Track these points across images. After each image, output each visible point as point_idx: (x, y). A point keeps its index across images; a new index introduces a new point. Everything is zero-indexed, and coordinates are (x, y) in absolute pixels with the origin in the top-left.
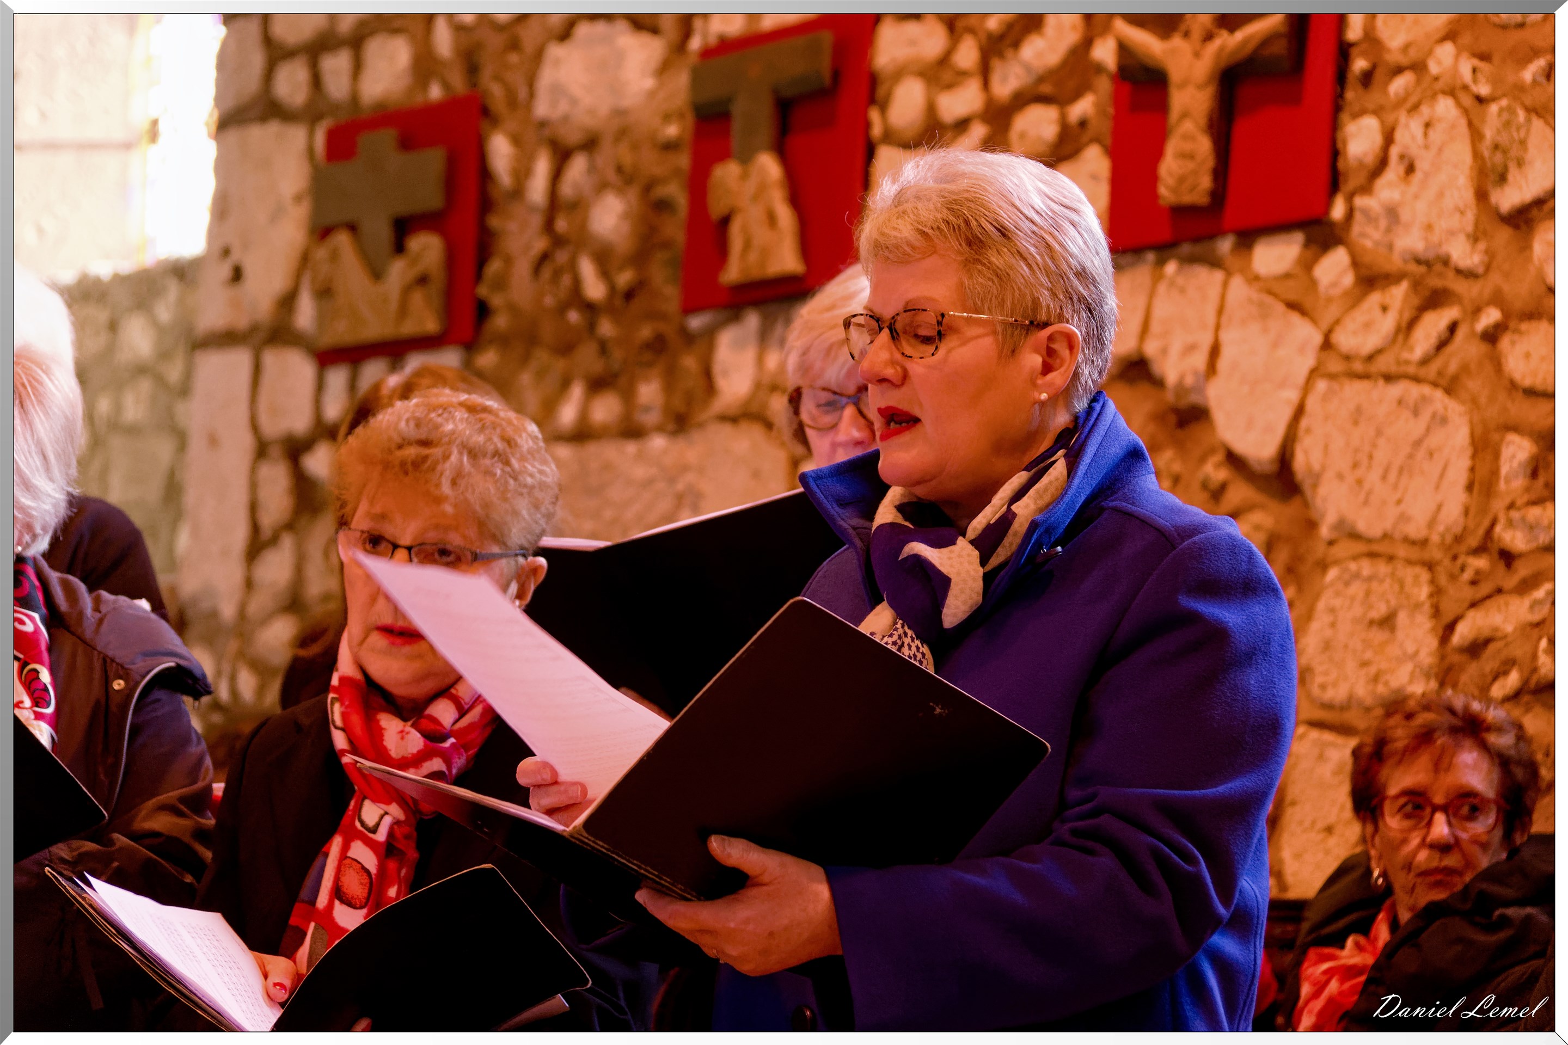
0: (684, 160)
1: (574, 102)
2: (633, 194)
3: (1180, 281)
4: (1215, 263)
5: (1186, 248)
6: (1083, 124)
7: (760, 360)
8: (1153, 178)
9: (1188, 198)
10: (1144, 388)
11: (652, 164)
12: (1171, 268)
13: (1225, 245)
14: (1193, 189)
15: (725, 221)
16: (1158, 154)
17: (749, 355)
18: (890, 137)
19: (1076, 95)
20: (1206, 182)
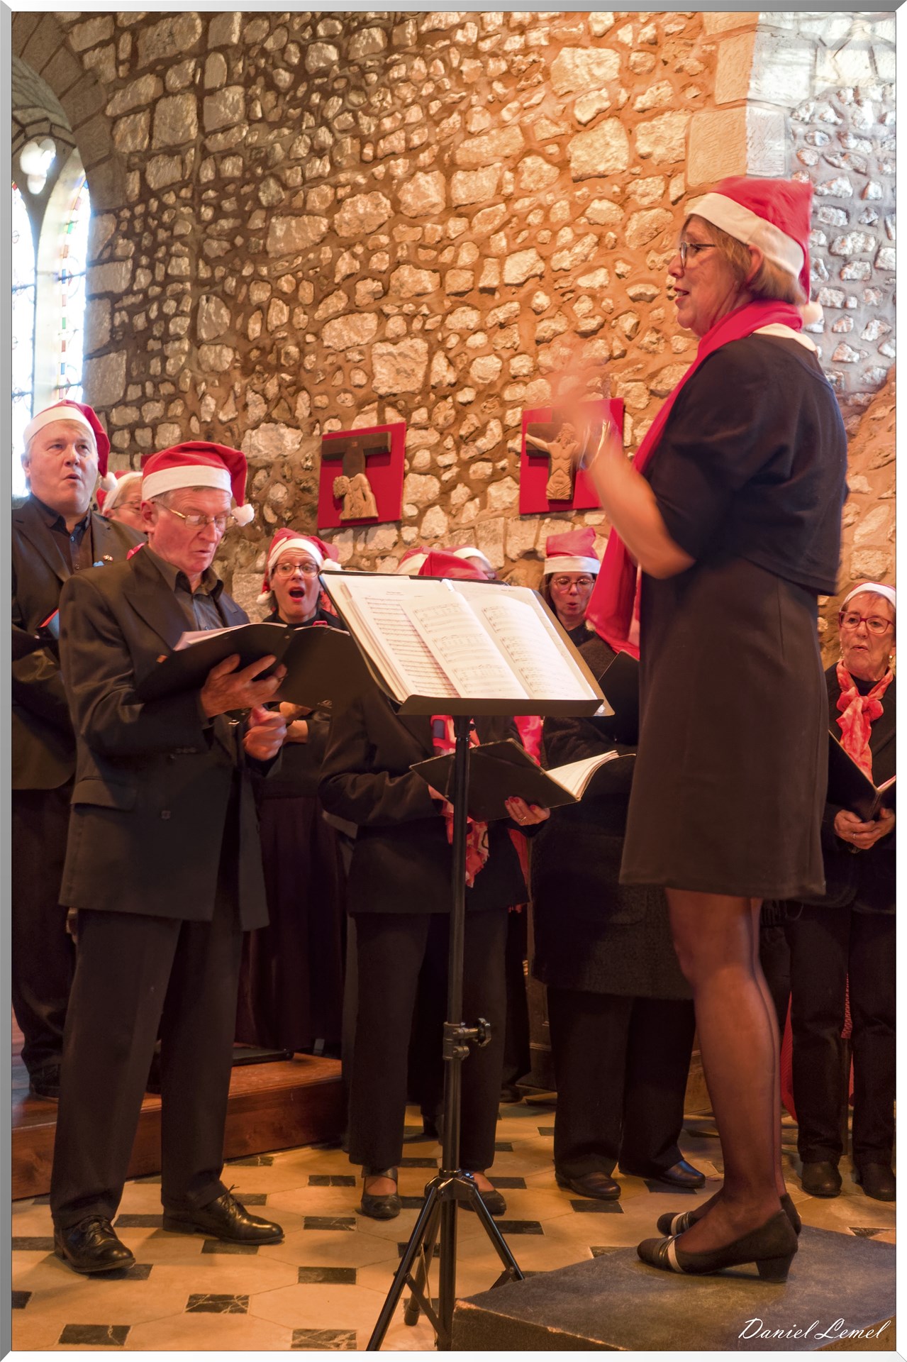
0: (317, 474)
1: (259, 451)
2: (291, 486)
3: (552, 525)
4: (568, 520)
5: (554, 514)
6: (503, 469)
7: (354, 547)
8: (545, 490)
9: (559, 497)
10: (533, 562)
11: (300, 475)
12: (547, 521)
13: (573, 513)
14: (562, 494)
15: (342, 497)
16: (546, 481)
17: (350, 544)
18: (413, 470)
19: (500, 460)
20: (568, 492)
